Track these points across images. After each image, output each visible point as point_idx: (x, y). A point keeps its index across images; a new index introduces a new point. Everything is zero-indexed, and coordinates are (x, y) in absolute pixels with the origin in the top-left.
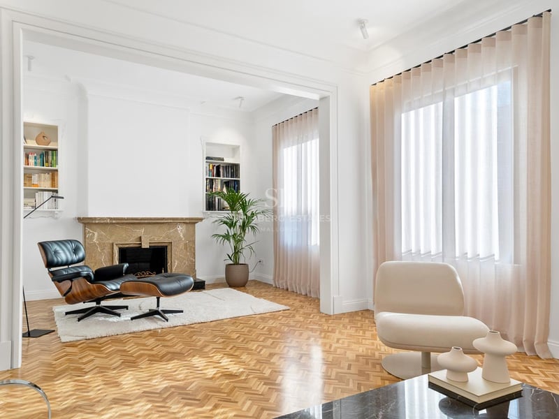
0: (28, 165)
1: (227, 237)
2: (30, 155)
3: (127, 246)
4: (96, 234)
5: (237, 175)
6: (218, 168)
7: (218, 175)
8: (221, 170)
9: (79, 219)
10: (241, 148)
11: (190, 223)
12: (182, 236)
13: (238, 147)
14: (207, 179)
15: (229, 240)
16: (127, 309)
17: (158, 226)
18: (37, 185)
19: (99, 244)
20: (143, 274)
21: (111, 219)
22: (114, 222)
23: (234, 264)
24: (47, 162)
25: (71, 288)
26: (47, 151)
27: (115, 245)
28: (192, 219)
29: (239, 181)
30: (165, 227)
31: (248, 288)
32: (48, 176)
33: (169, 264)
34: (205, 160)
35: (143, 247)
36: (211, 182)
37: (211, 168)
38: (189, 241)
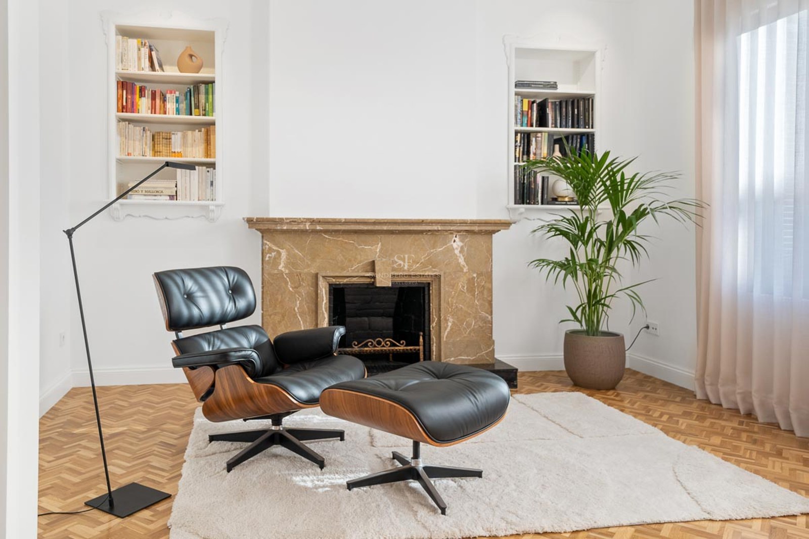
0: (165, 113)
1: (569, 266)
2: (168, 96)
3: (345, 281)
4: (284, 254)
5: (588, 122)
6: (542, 107)
7: (542, 122)
8: (550, 112)
9: (250, 222)
10: (598, 55)
11: (480, 233)
12: (462, 261)
13: (591, 55)
14: (516, 133)
15: (575, 275)
16: (342, 439)
17: (410, 239)
18: (179, 154)
19: (290, 275)
20: (379, 343)
21: (313, 221)
22: (318, 228)
23: (587, 332)
24: (197, 107)
25: (213, 385)
26: (197, 84)
27: (321, 279)
28: (486, 223)
29: (593, 135)
30: (424, 240)
31: (624, 394)
32: (199, 135)
33: (433, 325)
34: (514, 90)
35: (378, 285)
36: (526, 138)
37: (526, 108)
38: (479, 275)
